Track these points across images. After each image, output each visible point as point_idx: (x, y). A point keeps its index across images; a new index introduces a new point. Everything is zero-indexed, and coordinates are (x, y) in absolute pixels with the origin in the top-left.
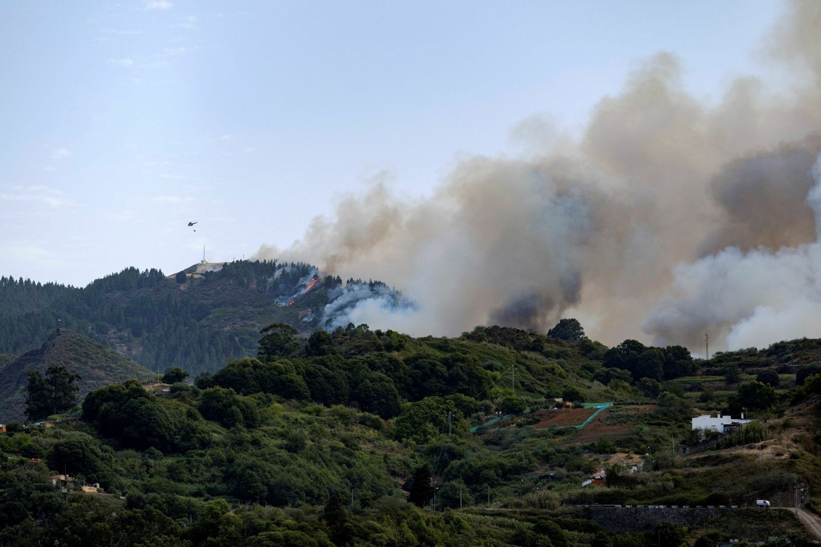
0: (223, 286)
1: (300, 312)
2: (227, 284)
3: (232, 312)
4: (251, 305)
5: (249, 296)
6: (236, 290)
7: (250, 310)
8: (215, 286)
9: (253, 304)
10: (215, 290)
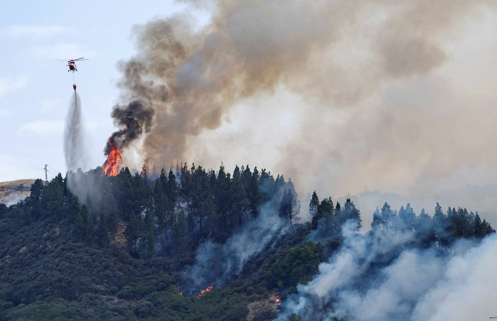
0: (33, 244)
1: (250, 306)
2: (47, 239)
3: (63, 314)
4: (113, 293)
5: (106, 268)
6: (70, 254)
7: (112, 307)
8: (13, 244)
9: (120, 288)
10: (13, 255)
